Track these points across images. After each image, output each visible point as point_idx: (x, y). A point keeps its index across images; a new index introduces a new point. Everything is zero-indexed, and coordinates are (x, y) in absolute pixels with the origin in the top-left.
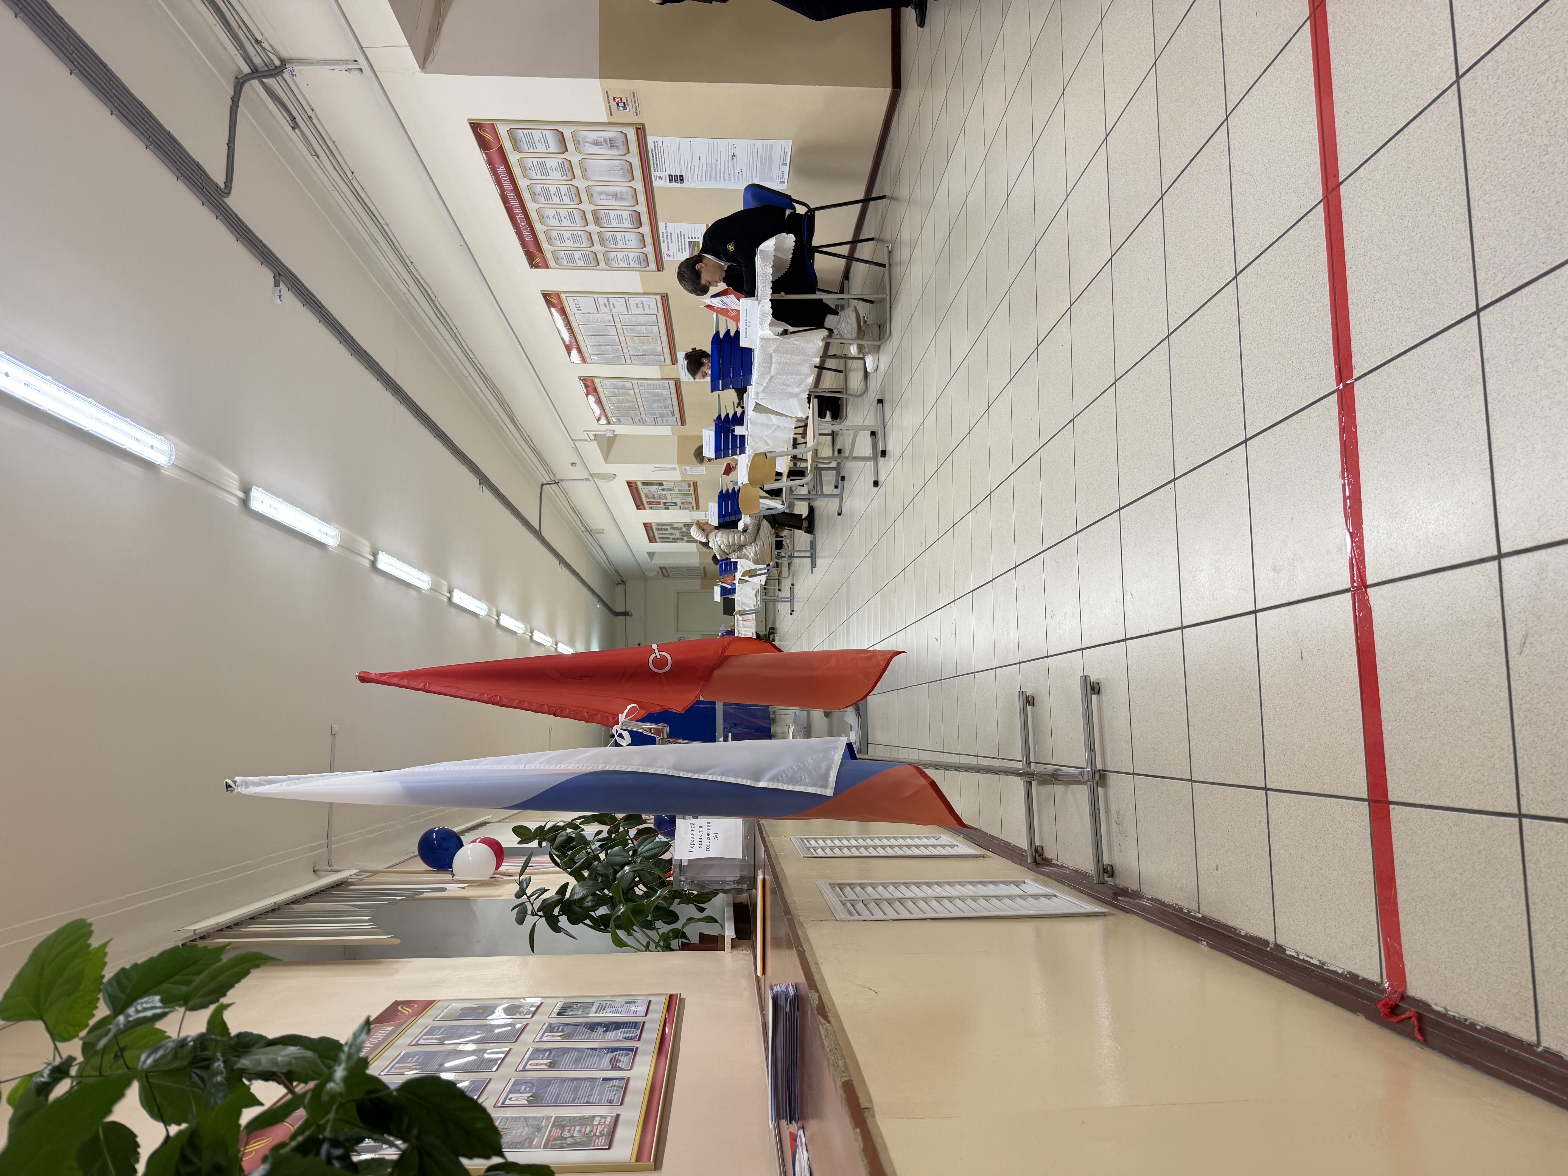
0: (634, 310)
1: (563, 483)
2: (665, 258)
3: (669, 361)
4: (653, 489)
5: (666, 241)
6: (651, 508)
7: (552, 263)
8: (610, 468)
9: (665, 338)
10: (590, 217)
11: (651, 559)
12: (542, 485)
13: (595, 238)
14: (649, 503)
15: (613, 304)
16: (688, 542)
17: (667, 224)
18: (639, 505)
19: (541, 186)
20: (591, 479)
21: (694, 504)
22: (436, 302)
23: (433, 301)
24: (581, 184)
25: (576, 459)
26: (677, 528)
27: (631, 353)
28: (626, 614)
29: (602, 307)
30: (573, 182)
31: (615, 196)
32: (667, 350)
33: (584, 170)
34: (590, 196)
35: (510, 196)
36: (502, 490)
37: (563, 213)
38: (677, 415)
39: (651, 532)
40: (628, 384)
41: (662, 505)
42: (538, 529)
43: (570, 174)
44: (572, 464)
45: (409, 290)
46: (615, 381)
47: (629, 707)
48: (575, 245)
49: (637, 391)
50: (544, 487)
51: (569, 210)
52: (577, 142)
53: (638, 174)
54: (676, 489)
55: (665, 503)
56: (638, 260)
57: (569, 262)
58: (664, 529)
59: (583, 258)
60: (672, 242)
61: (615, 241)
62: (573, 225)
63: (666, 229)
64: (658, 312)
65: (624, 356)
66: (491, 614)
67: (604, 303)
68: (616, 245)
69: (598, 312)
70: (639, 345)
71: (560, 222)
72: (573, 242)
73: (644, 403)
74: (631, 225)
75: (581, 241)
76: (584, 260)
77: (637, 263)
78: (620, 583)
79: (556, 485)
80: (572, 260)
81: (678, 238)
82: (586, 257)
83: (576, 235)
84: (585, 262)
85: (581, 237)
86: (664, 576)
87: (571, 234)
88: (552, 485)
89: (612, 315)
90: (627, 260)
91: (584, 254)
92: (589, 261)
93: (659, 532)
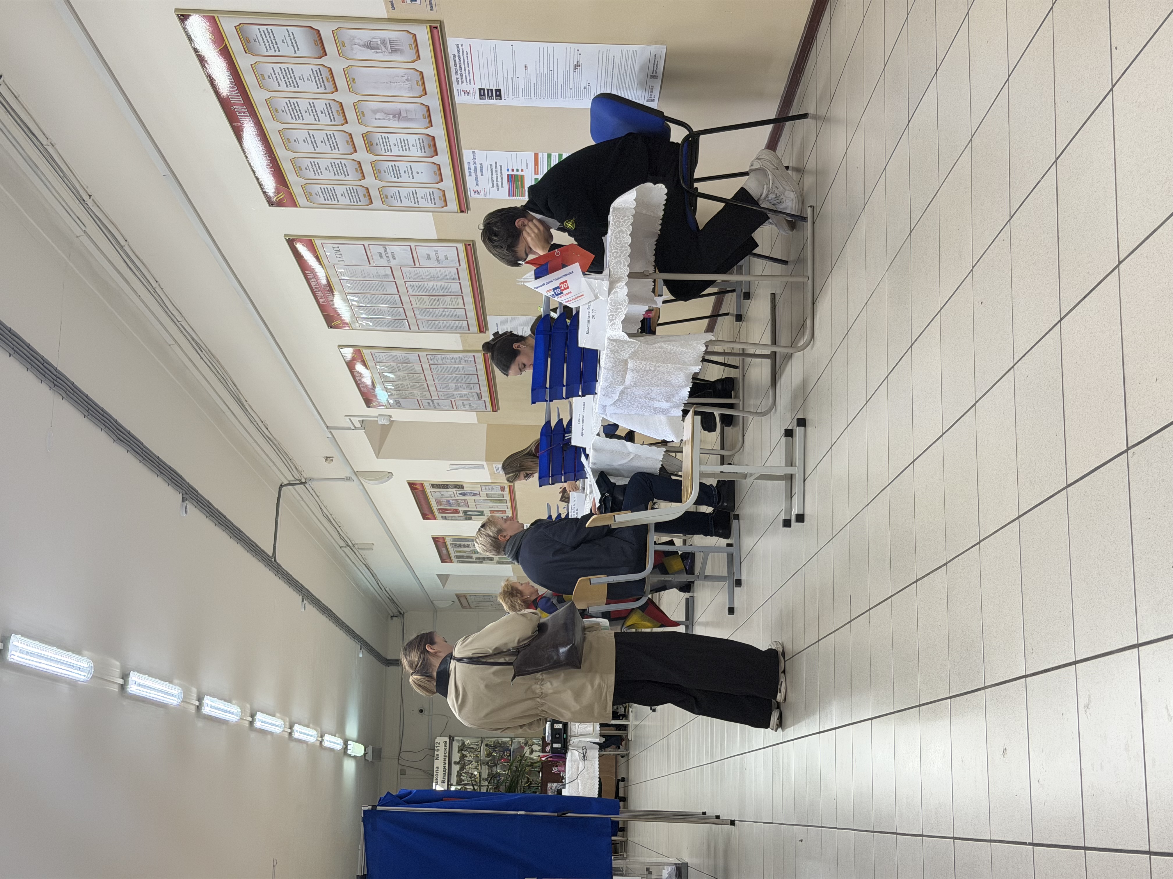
0: (423, 262)
1: (313, 484)
2: (472, 195)
3: (475, 328)
4: (448, 492)
5: (473, 174)
6: (445, 518)
7: (301, 200)
8: (384, 465)
9: (469, 299)
10: (359, 142)
11: (444, 583)
12: (281, 486)
13: (367, 169)
14: (442, 511)
15: (393, 254)
17: (476, 151)
18: (427, 513)
19: (287, 100)
20: (354, 477)
22: (127, 248)
23: (122, 247)
24: (347, 99)
25: (331, 451)
27: (418, 317)
29: (377, 257)
30: (335, 96)
31: (398, 115)
32: (472, 313)
33: (351, 82)
34: (361, 116)
35: (240, 112)
37: (319, 136)
38: (486, 397)
39: (444, 550)
40: (413, 357)
41: (461, 514)
42: (271, 555)
43: (330, 86)
44: (327, 459)
45: (85, 232)
46: (394, 353)
48: (337, 177)
50: (284, 490)
51: (329, 133)
52: (340, 45)
53: (432, 86)
54: (483, 495)
55: (465, 512)
56: (431, 197)
57: (326, 199)
58: (464, 546)
59: (348, 194)
60: (482, 175)
61: (397, 173)
62: (334, 151)
63: (474, 159)
64: (460, 265)
65: (407, 320)
66: (188, 701)
67: (379, 252)
68: (398, 178)
69: (370, 264)
70: (430, 307)
71: (316, 147)
72: (334, 173)
73: (436, 381)
74: (422, 152)
75: (346, 172)
76: (349, 197)
77: (430, 202)
78: (396, 617)
79: (302, 486)
80: (332, 197)
81: (492, 169)
82: (353, 193)
83: (338, 164)
84: (351, 198)
85: (346, 167)
86: (463, 607)
87: (331, 163)
88: (296, 487)
89: (391, 267)
90: (414, 197)
91: (349, 188)
92: (357, 198)
93: (455, 549)
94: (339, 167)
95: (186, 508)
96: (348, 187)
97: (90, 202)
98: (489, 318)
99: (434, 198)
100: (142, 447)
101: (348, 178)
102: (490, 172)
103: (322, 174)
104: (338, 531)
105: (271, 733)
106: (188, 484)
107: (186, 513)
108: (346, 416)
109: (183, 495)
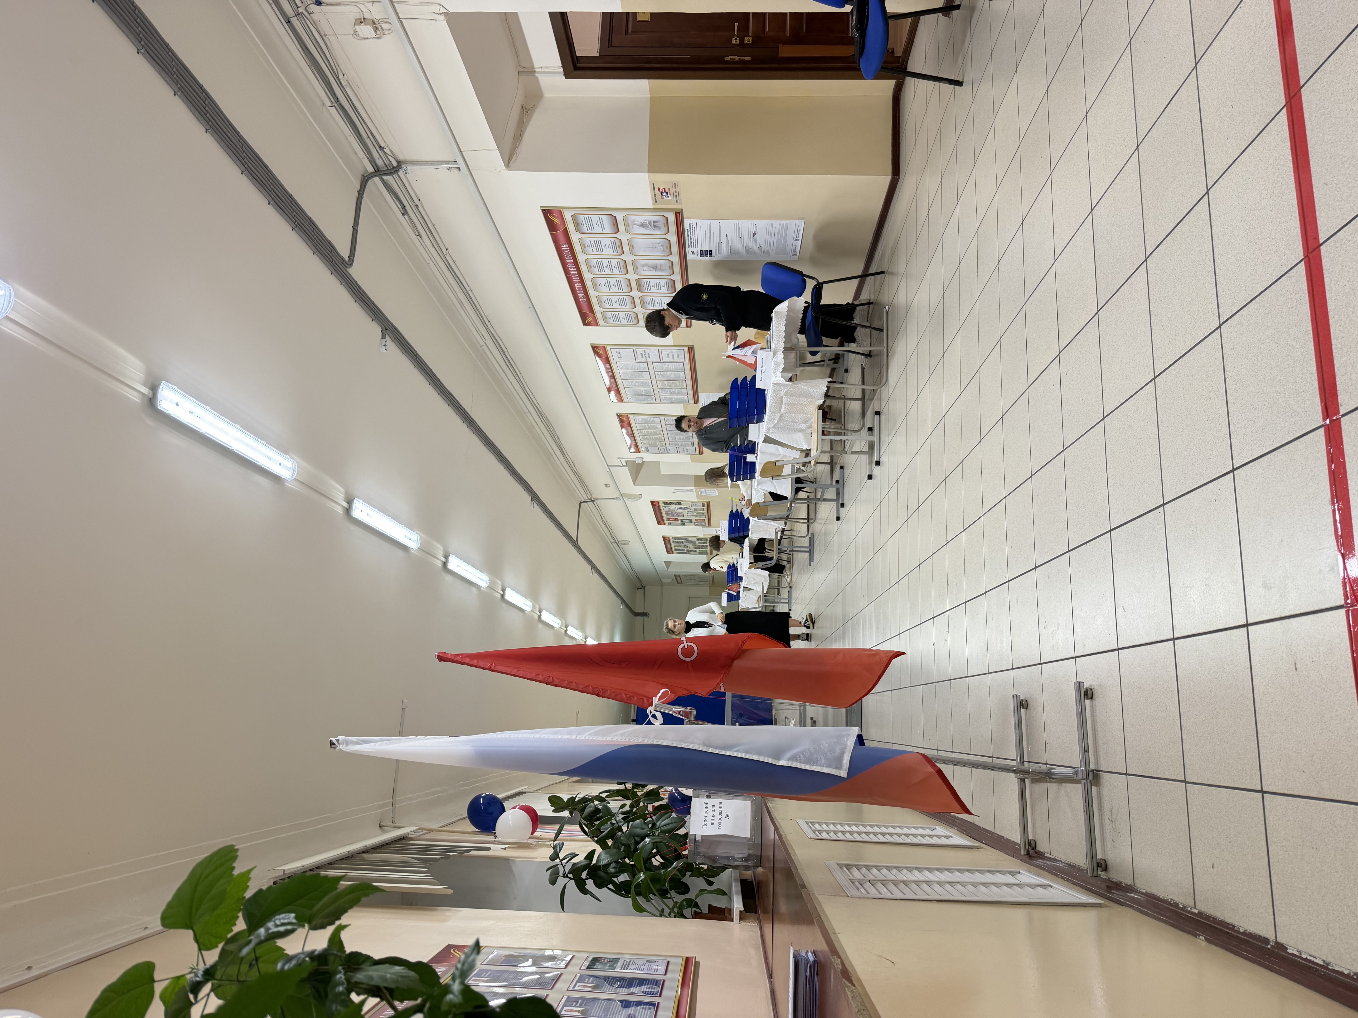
0: (666, 359)
1: (598, 502)
3: (692, 401)
4: (673, 507)
6: (670, 524)
7: (601, 322)
8: (638, 490)
9: (689, 382)
10: (634, 284)
11: (668, 567)
12: (581, 503)
13: (637, 301)
14: (669, 519)
15: (649, 354)
16: (700, 554)
18: (660, 521)
19: (596, 260)
20: (621, 498)
21: (706, 521)
22: (506, 353)
23: (504, 352)
24: (628, 258)
25: (609, 481)
26: (691, 542)
27: (661, 394)
28: (644, 614)
29: (640, 357)
30: (622, 257)
31: (655, 268)
32: (690, 392)
33: (631, 247)
34: (635, 267)
35: (571, 268)
36: (549, 506)
37: (613, 281)
39: (669, 545)
40: (657, 419)
41: (679, 522)
42: (575, 540)
43: (619, 250)
44: (606, 485)
46: (646, 417)
47: (662, 691)
48: (620, 307)
49: (664, 425)
50: (582, 504)
51: (618, 279)
52: (627, 225)
53: (675, 249)
54: (692, 508)
55: (682, 520)
57: (614, 321)
58: (680, 542)
62: (620, 291)
64: (685, 361)
65: (655, 396)
66: (534, 611)
67: (641, 353)
69: (636, 361)
70: (667, 387)
71: (610, 288)
72: (619, 304)
73: (669, 435)
74: (667, 290)
76: (627, 319)
78: (640, 587)
79: (592, 503)
80: (617, 319)
86: (678, 583)
87: (618, 298)
88: (589, 503)
89: (647, 362)
92: (631, 319)
93: (675, 544)
96: (626, 313)
97: (488, 324)
101: (627, 307)
103: (613, 305)
104: (610, 533)
106: (534, 492)
107: (532, 506)
108: (621, 459)
109: (532, 498)
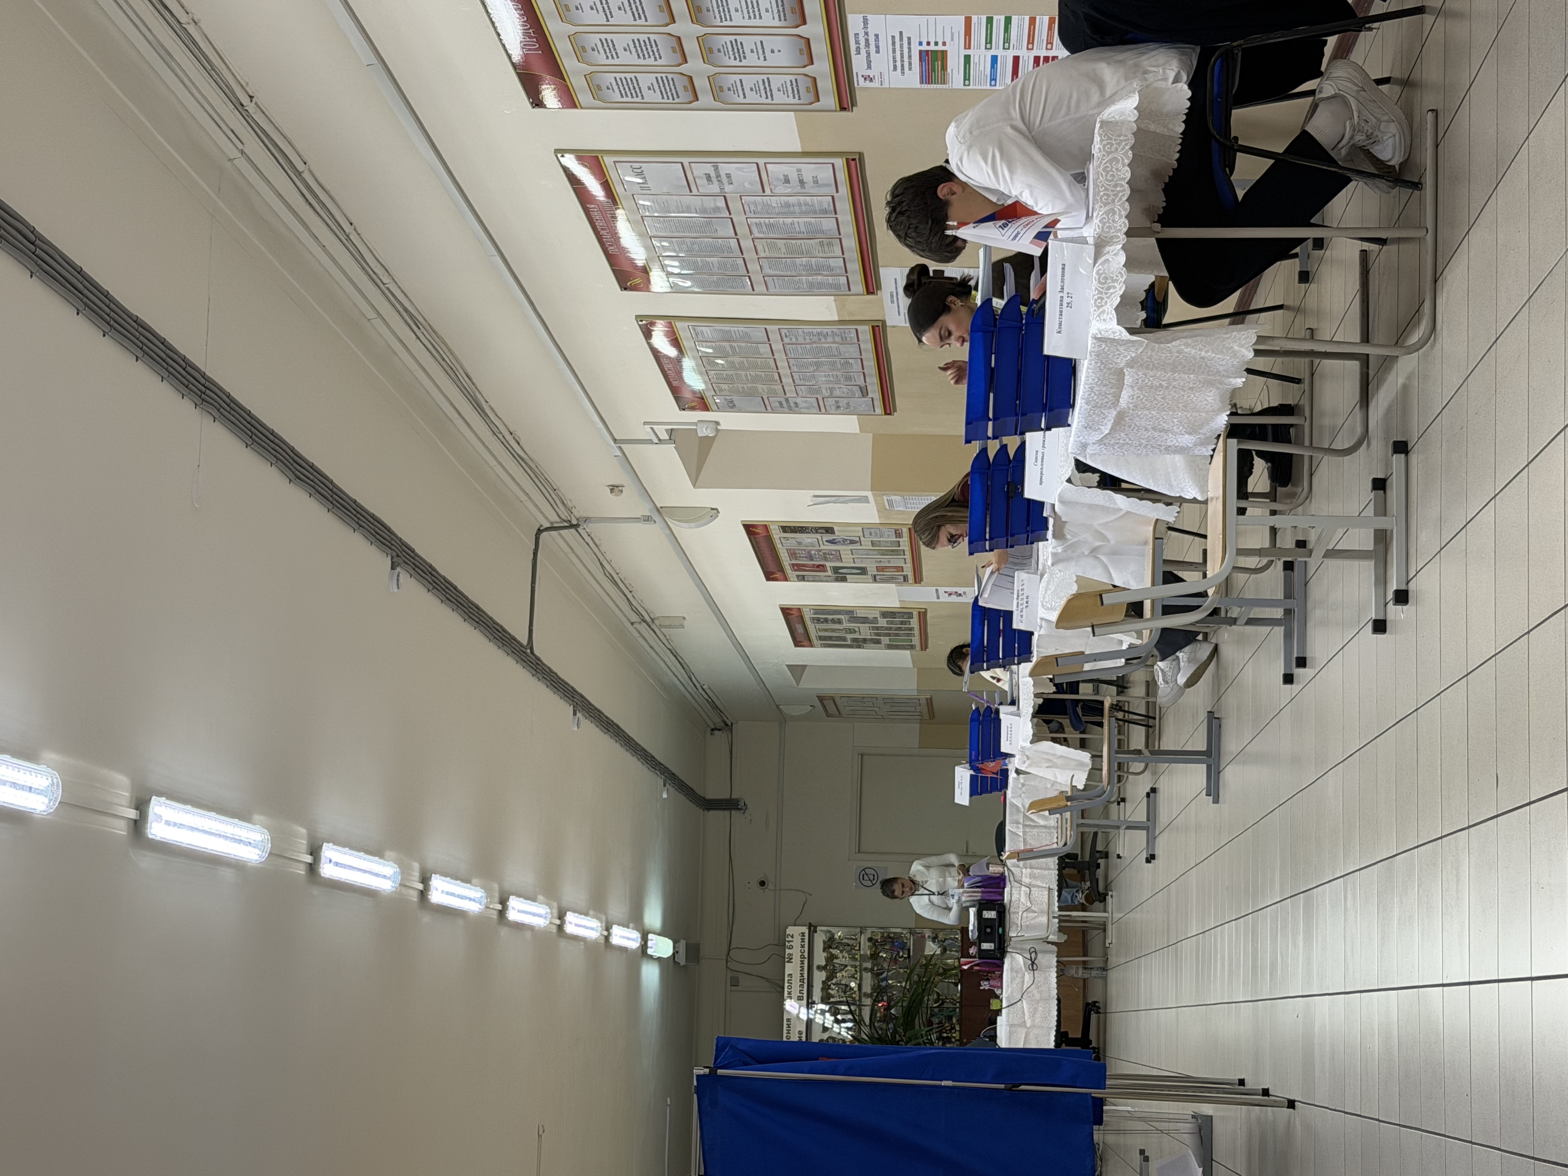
0: (779, 188)
1: (591, 527)
2: (860, 83)
3: (858, 286)
4: (808, 539)
5: (863, 51)
6: (802, 578)
7: (583, 97)
8: (704, 497)
11: (798, 681)
12: (539, 531)
13: (691, 47)
14: (796, 567)
15: (728, 176)
16: (889, 647)
17: (869, 17)
18: (773, 571)
20: (656, 517)
21: (908, 571)
22: (306, 176)
23: (299, 174)
25: (620, 477)
26: (865, 620)
27: (767, 271)
28: (731, 805)
29: (703, 182)
32: (855, 267)
36: (444, 570)
38: (875, 391)
39: (799, 627)
40: (758, 332)
41: (829, 573)
44: (614, 488)
45: (242, 152)
46: (726, 327)
48: (641, 61)
49: (777, 346)
50: (544, 535)
54: (866, 544)
55: (836, 570)
56: (792, 88)
57: (624, 94)
58: (833, 621)
59: (659, 87)
60: (878, 52)
61: (739, 52)
62: (638, 22)
63: (865, 27)
64: (837, 191)
65: (749, 277)
66: (408, 884)
67: (706, 174)
68: (741, 61)
69: (691, 191)
70: (786, 256)
71: (609, 16)
72: (638, 55)
73: (794, 369)
74: (780, 20)
75: (657, 54)
76: (661, 91)
77: (791, 95)
78: (719, 730)
79: (573, 531)
80: (633, 91)
81: (894, 43)
82: (667, 85)
83: (644, 41)
84: (664, 93)
85: (657, 46)
86: (828, 715)
87: (633, 41)
88: (562, 532)
89: (725, 197)
90: (765, 88)
91: (662, 78)
92: (674, 91)
93: (818, 626)
94: (646, 45)
95: (398, 580)
96: (659, 75)
97: (251, 108)
98: (882, 271)
99: (798, 90)
100: (331, 487)
101: (659, 62)
102: (890, 47)
103: (618, 57)
104: (628, 599)
105: (531, 928)
106: (400, 540)
107: (398, 588)
108: (645, 423)
109: (392, 558)
